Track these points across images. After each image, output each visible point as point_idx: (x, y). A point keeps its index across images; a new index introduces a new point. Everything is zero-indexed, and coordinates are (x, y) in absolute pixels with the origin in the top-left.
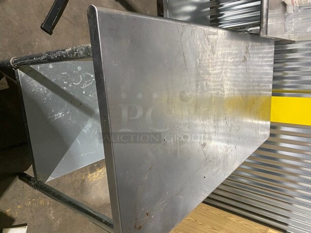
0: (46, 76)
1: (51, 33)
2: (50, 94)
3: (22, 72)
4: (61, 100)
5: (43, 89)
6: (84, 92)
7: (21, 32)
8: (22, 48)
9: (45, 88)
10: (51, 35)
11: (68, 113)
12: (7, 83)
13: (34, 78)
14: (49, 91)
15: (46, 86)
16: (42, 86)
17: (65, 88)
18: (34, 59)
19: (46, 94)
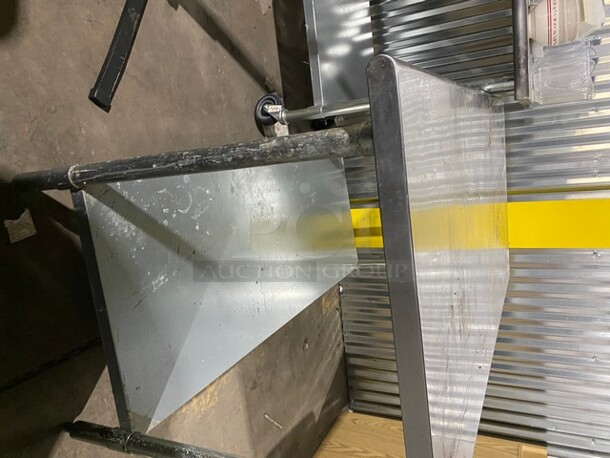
0: (132, 200)
1: (107, 108)
2: (142, 237)
3: (91, 197)
4: (161, 250)
5: (129, 229)
6: (197, 228)
7: (53, 109)
8: (57, 142)
9: (133, 227)
10: (108, 112)
11: (174, 274)
12: (31, 223)
13: (112, 208)
14: (141, 232)
15: (134, 222)
16: (126, 222)
17: (165, 222)
18: (154, 166)
19: (134, 239)
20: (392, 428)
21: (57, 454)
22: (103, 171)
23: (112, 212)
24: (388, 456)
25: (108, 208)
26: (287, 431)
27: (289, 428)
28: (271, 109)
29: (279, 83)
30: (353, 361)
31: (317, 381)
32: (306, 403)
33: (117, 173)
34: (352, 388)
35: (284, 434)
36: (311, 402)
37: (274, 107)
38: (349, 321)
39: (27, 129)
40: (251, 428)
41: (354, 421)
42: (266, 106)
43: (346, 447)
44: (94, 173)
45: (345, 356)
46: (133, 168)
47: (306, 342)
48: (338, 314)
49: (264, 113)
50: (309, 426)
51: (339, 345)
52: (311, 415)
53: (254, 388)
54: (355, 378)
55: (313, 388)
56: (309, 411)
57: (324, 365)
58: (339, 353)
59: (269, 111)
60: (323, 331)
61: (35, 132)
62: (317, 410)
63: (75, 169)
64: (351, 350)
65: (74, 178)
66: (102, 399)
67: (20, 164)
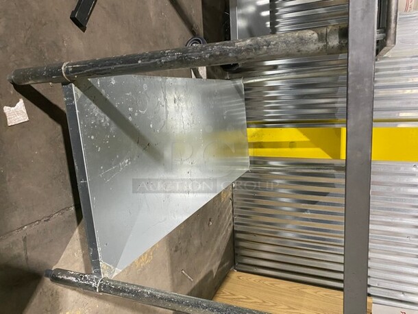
0: (108, 97)
1: (83, 29)
2: (113, 128)
4: (127, 139)
5: (105, 120)
6: (151, 126)
7: (43, 22)
8: (45, 50)
9: (107, 119)
10: (84, 32)
11: (135, 159)
12: (25, 111)
13: (94, 101)
14: (113, 124)
15: (108, 115)
16: (103, 114)
17: (130, 118)
18: (140, 62)
19: (108, 128)
20: (266, 283)
21: (38, 294)
22: (93, 66)
23: (93, 105)
24: (264, 302)
25: (90, 101)
26: (196, 283)
27: (197, 281)
29: (201, 31)
30: (239, 236)
31: (215, 248)
32: (208, 264)
33: (105, 68)
34: (237, 254)
35: (193, 285)
36: (211, 263)
38: (237, 208)
39: (23, 36)
40: (173, 280)
41: (239, 277)
43: (234, 295)
44: (85, 68)
45: (234, 232)
46: (121, 64)
47: (210, 220)
48: (231, 202)
50: (210, 280)
51: (230, 224)
52: (211, 272)
53: (176, 251)
54: (239, 247)
55: (213, 253)
56: (209, 270)
57: (220, 238)
58: (230, 230)
60: (221, 213)
61: (29, 39)
62: (215, 268)
63: (68, 65)
64: (238, 228)
65: (67, 72)
67: (17, 62)
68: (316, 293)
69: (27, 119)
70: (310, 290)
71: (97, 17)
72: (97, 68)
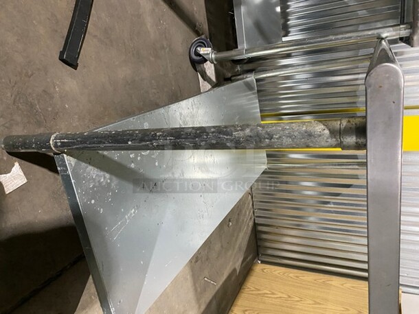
0: (105, 153)
1: (75, 66)
2: (115, 182)
5: (105, 178)
6: (157, 164)
7: (30, 73)
8: (36, 102)
9: (108, 176)
10: (76, 69)
11: (141, 206)
12: (22, 174)
13: (90, 163)
14: (114, 178)
16: (102, 173)
17: (133, 166)
18: (130, 143)
19: (109, 184)
20: (291, 275)
22: (81, 142)
23: (90, 168)
24: (290, 297)
25: (86, 165)
26: (219, 286)
27: (221, 283)
28: (202, 51)
29: (206, 27)
30: (260, 228)
31: (237, 246)
32: (231, 263)
34: (260, 246)
35: (217, 288)
36: (234, 262)
37: (205, 49)
38: (257, 201)
39: (9, 95)
40: (196, 290)
41: (263, 270)
42: (199, 49)
43: (259, 290)
44: (74, 144)
45: (255, 225)
46: (110, 143)
47: (230, 221)
48: (250, 196)
49: (198, 54)
50: (233, 278)
51: (251, 218)
52: (235, 270)
53: (196, 262)
54: (261, 239)
55: (235, 251)
56: (232, 269)
57: (241, 235)
58: (251, 224)
59: (201, 53)
60: (241, 211)
61: (16, 96)
62: (238, 265)
63: (56, 138)
64: (259, 221)
65: (56, 146)
66: (91, 297)
67: (7, 125)
68: (342, 285)
69: (25, 181)
70: (336, 281)
71: (89, 48)
72: (86, 145)
